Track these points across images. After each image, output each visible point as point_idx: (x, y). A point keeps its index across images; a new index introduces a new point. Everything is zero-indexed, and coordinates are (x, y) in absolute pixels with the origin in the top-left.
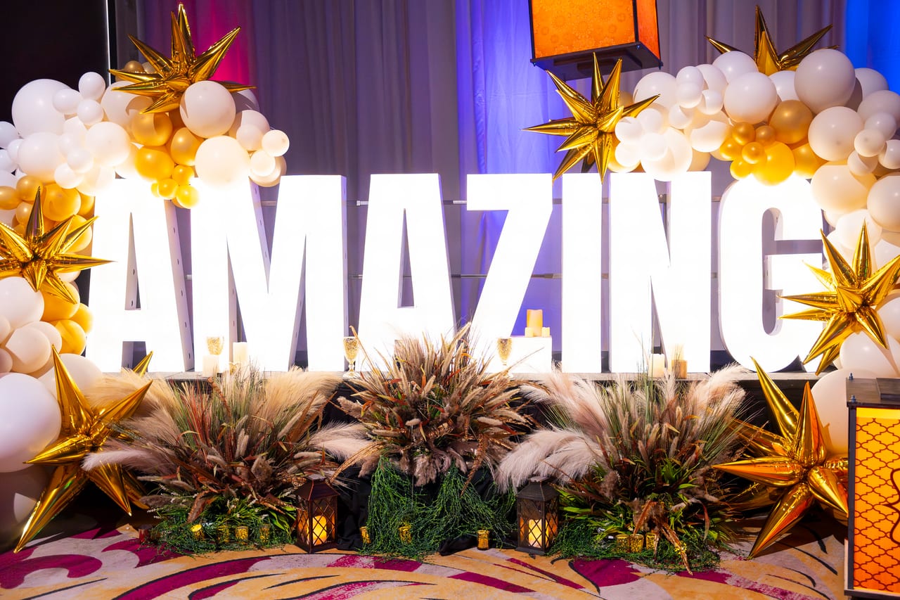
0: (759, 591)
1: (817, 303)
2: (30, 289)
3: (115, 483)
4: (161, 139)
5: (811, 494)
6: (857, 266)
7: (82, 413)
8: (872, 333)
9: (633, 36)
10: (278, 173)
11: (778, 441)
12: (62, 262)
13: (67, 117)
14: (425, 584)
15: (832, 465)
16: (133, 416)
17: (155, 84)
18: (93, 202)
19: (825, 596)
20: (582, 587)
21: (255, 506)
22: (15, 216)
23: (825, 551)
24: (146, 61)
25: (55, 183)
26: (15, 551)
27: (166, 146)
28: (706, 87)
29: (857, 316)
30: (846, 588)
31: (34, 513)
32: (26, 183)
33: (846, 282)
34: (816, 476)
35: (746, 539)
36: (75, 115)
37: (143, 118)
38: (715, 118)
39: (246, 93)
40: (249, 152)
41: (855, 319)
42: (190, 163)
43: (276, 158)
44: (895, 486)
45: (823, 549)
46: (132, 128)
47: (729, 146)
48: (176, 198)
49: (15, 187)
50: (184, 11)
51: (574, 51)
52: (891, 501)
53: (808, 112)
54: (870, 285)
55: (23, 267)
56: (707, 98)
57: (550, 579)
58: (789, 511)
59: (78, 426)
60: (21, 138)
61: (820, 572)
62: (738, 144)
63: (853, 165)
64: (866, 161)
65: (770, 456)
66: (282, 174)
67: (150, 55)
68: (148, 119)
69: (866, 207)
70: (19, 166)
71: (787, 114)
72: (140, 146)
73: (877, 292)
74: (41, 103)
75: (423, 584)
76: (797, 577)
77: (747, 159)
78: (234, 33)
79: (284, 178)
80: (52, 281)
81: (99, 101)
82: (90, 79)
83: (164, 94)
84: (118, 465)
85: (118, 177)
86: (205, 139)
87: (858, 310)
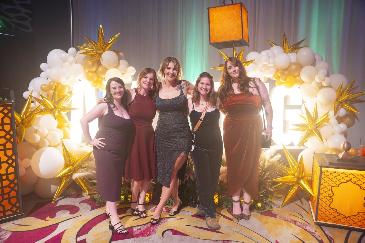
0: (287, 221)
1: (302, 127)
2: (53, 118)
3: (82, 182)
4: (94, 69)
5: (299, 187)
6: (314, 115)
7: (71, 158)
8: (319, 137)
9: (242, 37)
10: (131, 80)
11: (290, 170)
12: (63, 109)
13: (64, 62)
14: (184, 219)
15: (306, 178)
16: (87, 161)
17: (93, 52)
18: (72, 89)
19: (307, 222)
20: (233, 220)
21: (127, 190)
22: (48, 94)
23: (303, 204)
24: (89, 43)
25: (60, 83)
26: (52, 203)
27: (96, 72)
28: (269, 57)
29: (314, 131)
30: (315, 221)
31: (57, 191)
32: (52, 83)
33: (311, 121)
34: (302, 182)
35: (278, 199)
36: (67, 61)
37: (89, 63)
38: (272, 67)
39: (121, 54)
40: (122, 73)
41: (313, 132)
42: (103, 77)
43: (131, 76)
44: (332, 191)
45: (302, 203)
46: (85, 66)
47: (276, 76)
48: (98, 88)
49: (48, 84)
50: (102, 27)
51: (223, 41)
52: (330, 195)
53: (300, 67)
54: (318, 122)
55: (51, 111)
56: (270, 61)
57: (223, 217)
58: (293, 192)
59: (70, 163)
60: (50, 68)
61: (303, 213)
62: (279, 76)
63: (314, 84)
64: (318, 83)
65: (287, 175)
66: (132, 81)
67: (91, 42)
68: (90, 63)
69: (316, 97)
70: (49, 77)
71: (294, 67)
72: (87, 71)
73: (320, 124)
74: (56, 57)
75: (183, 219)
76: (297, 215)
77: (281, 80)
78: (117, 35)
79: (133, 82)
80: (60, 115)
81: (74, 57)
82: (72, 50)
83: (95, 55)
84: (83, 177)
85: (80, 80)
86: (108, 69)
87: (314, 130)
